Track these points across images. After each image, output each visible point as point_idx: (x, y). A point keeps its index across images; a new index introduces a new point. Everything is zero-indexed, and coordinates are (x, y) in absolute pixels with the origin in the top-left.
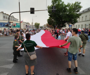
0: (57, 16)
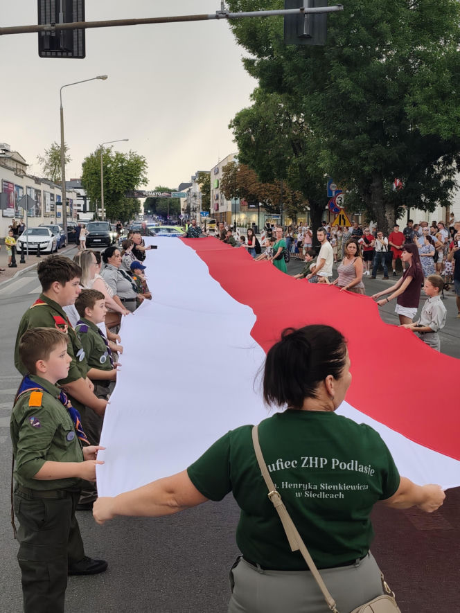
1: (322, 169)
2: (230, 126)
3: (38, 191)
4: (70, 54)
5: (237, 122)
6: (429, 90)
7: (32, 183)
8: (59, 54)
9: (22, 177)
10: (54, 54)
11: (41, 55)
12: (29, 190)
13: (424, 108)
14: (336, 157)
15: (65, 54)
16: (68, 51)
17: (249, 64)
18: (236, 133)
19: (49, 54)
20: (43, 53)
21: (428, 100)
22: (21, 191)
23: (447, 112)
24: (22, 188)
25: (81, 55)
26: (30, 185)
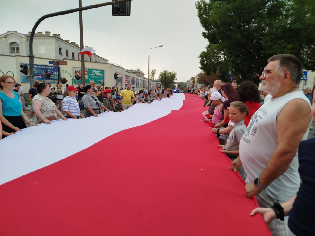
0: (239, 36)
1: (229, 69)
2: (198, 57)
3: (144, 81)
4: (124, 14)
5: (201, 56)
6: (272, 36)
7: (142, 78)
8: (120, 14)
9: (139, 76)
10: (118, 14)
11: (113, 15)
12: (141, 80)
13: (270, 43)
14: (234, 65)
15: (122, 14)
16: (123, 13)
17: (204, 34)
18: (200, 60)
19: (116, 14)
20: (114, 14)
21: (272, 40)
22: (138, 80)
23: (279, 44)
24: (139, 80)
25: (128, 14)
26: (141, 79)
